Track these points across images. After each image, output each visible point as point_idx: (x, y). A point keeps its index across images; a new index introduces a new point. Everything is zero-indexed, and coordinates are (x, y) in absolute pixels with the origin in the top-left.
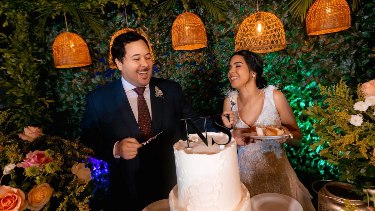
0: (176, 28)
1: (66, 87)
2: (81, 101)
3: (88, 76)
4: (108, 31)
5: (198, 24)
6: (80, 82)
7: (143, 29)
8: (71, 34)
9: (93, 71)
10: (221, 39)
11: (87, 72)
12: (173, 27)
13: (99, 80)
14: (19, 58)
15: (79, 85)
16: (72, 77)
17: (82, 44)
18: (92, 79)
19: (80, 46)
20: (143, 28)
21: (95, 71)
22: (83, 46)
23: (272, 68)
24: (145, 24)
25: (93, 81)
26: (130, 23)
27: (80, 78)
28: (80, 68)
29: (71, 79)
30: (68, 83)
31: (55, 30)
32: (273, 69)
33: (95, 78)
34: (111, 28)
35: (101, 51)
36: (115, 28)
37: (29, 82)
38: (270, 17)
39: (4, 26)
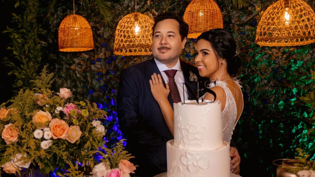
0: (189, 14)
1: (64, 72)
2: (78, 88)
3: (88, 62)
4: (114, 15)
5: (213, 10)
6: (79, 68)
7: (152, 14)
8: (77, 16)
9: (94, 57)
10: (241, 28)
11: (87, 57)
12: (185, 13)
13: (99, 66)
14: (25, 39)
15: (78, 71)
16: (71, 62)
17: (87, 27)
18: (92, 66)
19: (85, 29)
20: (152, 12)
21: (96, 57)
22: (88, 30)
23: (303, 64)
24: (155, 8)
25: (93, 67)
26: (138, 7)
27: (79, 64)
28: (80, 53)
29: (70, 65)
30: (67, 68)
31: (60, 12)
32: (304, 66)
33: (95, 64)
34: (118, 11)
35: (105, 35)
36: (122, 11)
37: (31, 64)
38: (302, 4)
39: (16, 6)
